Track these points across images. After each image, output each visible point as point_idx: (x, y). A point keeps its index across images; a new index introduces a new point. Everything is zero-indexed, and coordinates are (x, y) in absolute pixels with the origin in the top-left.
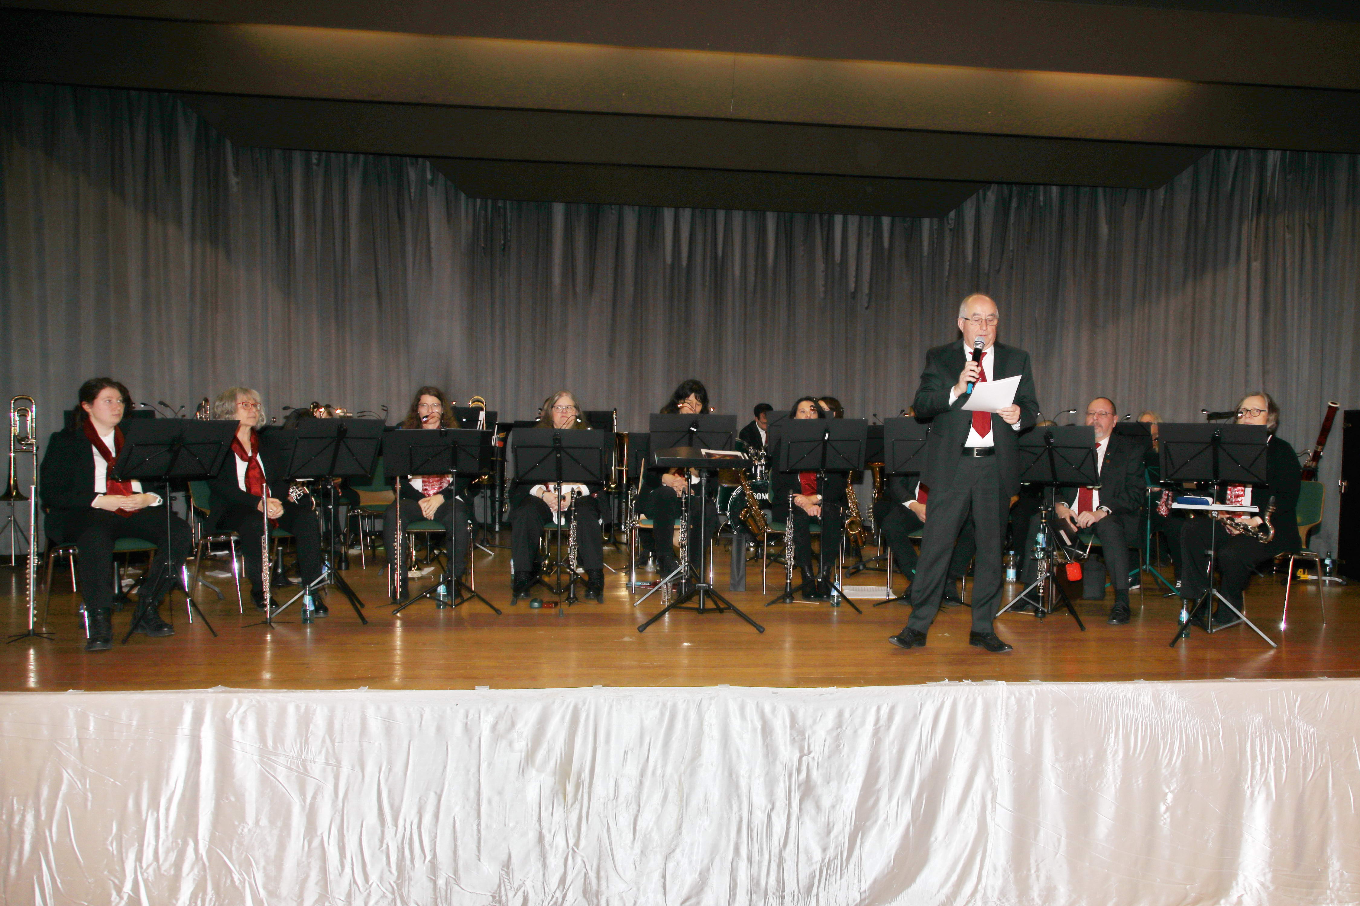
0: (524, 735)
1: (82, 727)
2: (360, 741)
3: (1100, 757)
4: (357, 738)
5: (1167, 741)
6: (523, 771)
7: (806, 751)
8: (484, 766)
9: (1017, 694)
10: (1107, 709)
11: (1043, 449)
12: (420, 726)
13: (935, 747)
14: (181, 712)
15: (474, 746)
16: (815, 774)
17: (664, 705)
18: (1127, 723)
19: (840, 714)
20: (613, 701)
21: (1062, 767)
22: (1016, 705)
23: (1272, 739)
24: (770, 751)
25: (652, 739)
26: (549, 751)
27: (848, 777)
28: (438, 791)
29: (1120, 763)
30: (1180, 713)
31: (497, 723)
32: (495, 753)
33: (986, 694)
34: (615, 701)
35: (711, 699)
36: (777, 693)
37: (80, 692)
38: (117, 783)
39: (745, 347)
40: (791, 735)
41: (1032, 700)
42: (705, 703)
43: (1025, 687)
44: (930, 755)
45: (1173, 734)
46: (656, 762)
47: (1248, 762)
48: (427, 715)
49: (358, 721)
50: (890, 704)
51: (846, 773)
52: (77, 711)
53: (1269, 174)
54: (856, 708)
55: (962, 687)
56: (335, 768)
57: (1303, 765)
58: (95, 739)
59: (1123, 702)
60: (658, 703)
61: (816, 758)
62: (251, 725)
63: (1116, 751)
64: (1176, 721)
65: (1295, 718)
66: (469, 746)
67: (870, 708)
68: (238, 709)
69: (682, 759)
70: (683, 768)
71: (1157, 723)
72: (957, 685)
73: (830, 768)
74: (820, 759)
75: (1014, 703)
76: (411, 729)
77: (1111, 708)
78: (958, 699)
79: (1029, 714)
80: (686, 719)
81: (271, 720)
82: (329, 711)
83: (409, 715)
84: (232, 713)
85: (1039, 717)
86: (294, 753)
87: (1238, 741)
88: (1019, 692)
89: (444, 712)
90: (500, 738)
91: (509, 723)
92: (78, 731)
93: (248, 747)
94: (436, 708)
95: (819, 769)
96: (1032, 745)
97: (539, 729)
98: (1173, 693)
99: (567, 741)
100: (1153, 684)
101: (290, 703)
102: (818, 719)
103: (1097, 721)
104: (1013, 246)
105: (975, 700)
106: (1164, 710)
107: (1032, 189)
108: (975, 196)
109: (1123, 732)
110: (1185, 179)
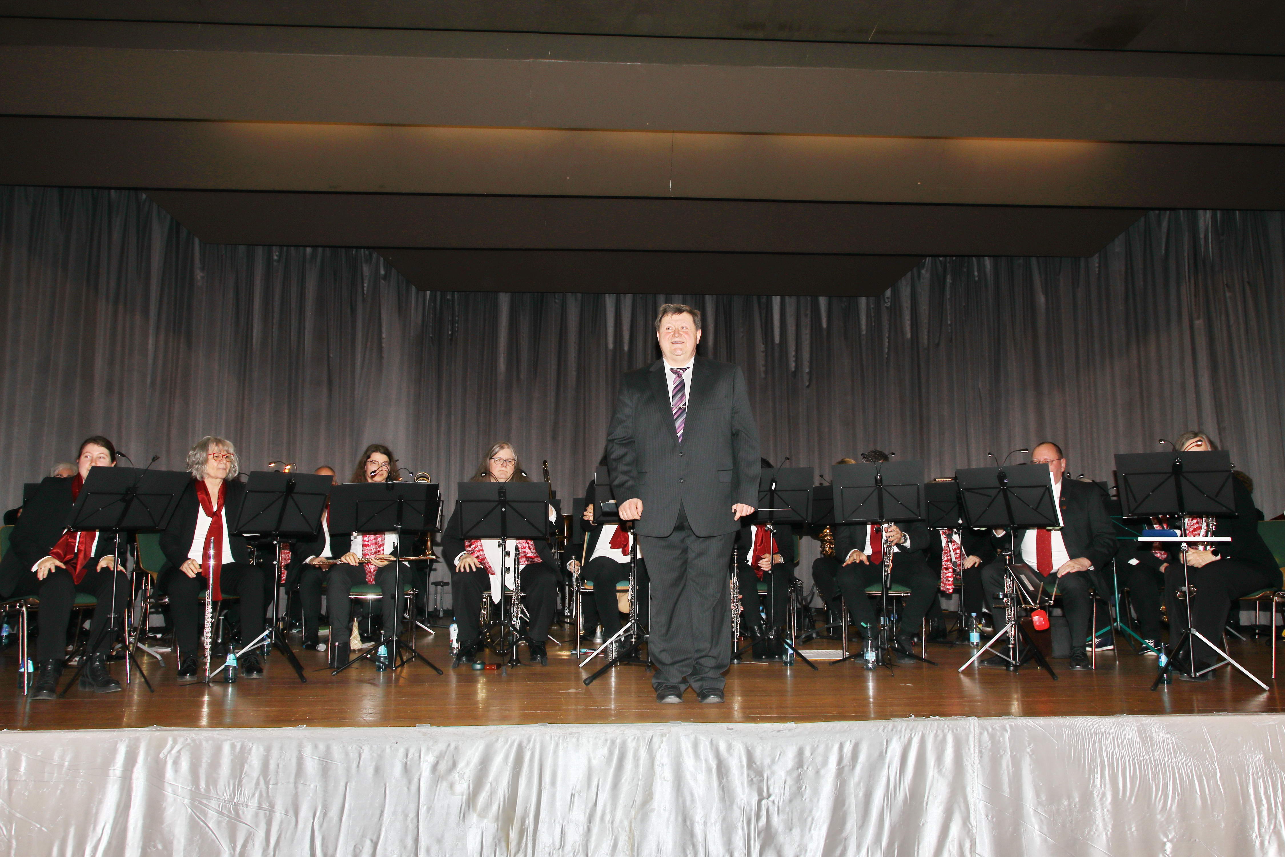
0: (466, 776)
1: (13, 768)
2: (296, 783)
3: (1087, 800)
4: (292, 780)
5: (1159, 782)
6: (464, 816)
7: (765, 794)
8: (423, 810)
9: (990, 730)
10: (1089, 746)
11: (997, 490)
12: (358, 766)
13: (905, 789)
14: (114, 751)
15: (414, 788)
16: (776, 820)
17: (613, 742)
18: (1113, 762)
19: (800, 753)
20: (559, 738)
21: (1045, 811)
22: (990, 742)
23: (1277, 779)
24: (726, 794)
25: (601, 780)
26: (491, 794)
27: (812, 823)
28: (375, 839)
29: (1109, 807)
30: (1170, 751)
31: (438, 763)
32: (435, 796)
33: (957, 730)
34: (561, 738)
35: (662, 735)
36: (732, 729)
37: (14, 731)
38: (43, 829)
40: (748, 775)
41: (1007, 736)
42: (656, 740)
43: (997, 721)
44: (900, 797)
45: (1164, 774)
46: (606, 805)
47: (1253, 807)
48: (366, 755)
49: (294, 761)
50: (853, 741)
51: (810, 819)
52: (9, 751)
54: (817, 746)
55: (930, 722)
56: (268, 814)
58: (25, 781)
59: (1106, 738)
60: (606, 740)
61: (776, 802)
62: (185, 765)
63: (1104, 794)
64: (1167, 759)
66: (408, 788)
67: (833, 745)
68: (172, 748)
69: (632, 803)
70: (633, 813)
71: (1146, 761)
72: (924, 722)
73: (792, 813)
74: (781, 804)
75: (987, 739)
76: (348, 770)
77: (1094, 744)
78: (926, 736)
79: (1005, 751)
80: (636, 758)
81: (205, 760)
82: (264, 750)
83: (347, 754)
84: (166, 753)
85: (1015, 755)
86: (226, 796)
87: (1238, 782)
88: (992, 727)
89: (383, 750)
90: (440, 779)
91: (450, 763)
92: (9, 772)
93: (180, 790)
94: (375, 746)
95: (780, 815)
96: (1010, 787)
97: (481, 770)
98: (1160, 728)
99: (510, 783)
100: (1137, 718)
101: (226, 740)
102: (777, 758)
103: (1079, 760)
104: (951, 320)
105: (945, 737)
106: (1152, 748)
107: (966, 264)
108: (909, 273)
109: (1109, 771)
110: (1117, 246)
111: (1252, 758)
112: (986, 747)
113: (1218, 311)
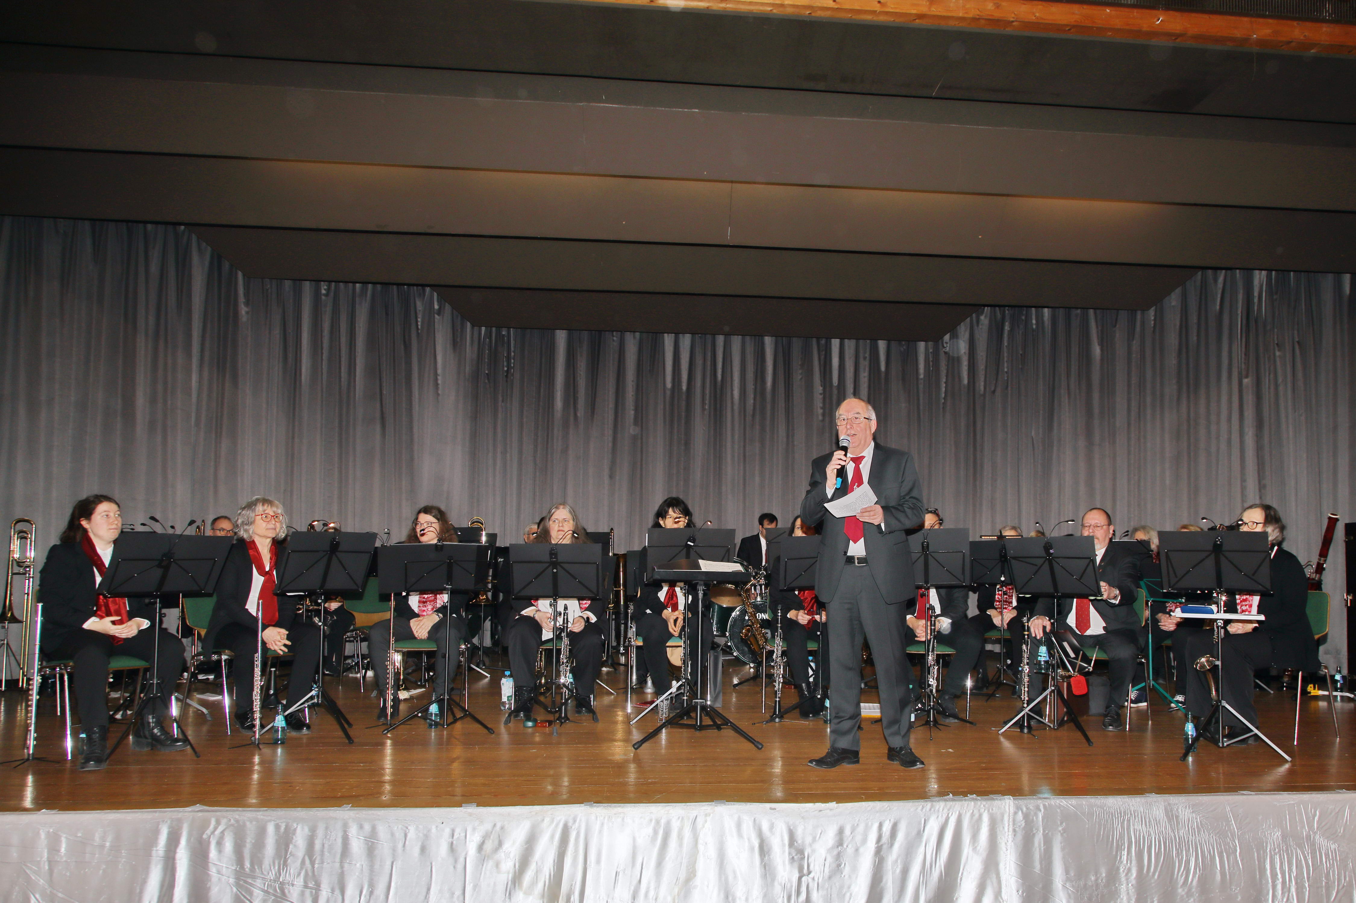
0: (512, 855)
1: (53, 848)
2: (341, 862)
3: (1113, 876)
4: (338, 859)
5: (1182, 858)
6: (510, 892)
7: (805, 871)
8: (469, 887)
9: (1024, 809)
10: (1118, 824)
11: (1044, 559)
12: (404, 845)
13: (940, 866)
14: (157, 832)
15: (460, 866)
16: (815, 895)
17: (658, 822)
18: (1140, 839)
19: (841, 832)
20: (604, 818)
21: (1073, 886)
22: (1024, 820)
23: (1292, 855)
24: (767, 870)
25: (645, 858)
26: (537, 872)
27: (850, 899)
29: (1134, 882)
30: (1194, 829)
31: (484, 841)
32: (481, 873)
33: (992, 809)
34: (606, 818)
35: (706, 815)
36: (775, 809)
37: (53, 812)
39: (745, 468)
40: (790, 853)
41: (1040, 816)
42: (700, 819)
43: (1032, 801)
44: (936, 873)
46: (649, 883)
47: (1268, 881)
48: (412, 834)
49: (339, 841)
50: (892, 821)
51: (848, 895)
52: (49, 831)
53: (1256, 294)
54: (858, 825)
55: (967, 802)
56: (314, 891)
57: (1326, 883)
58: (66, 861)
59: (1135, 816)
60: (651, 820)
61: (816, 879)
62: (229, 845)
63: (1129, 870)
65: (1315, 833)
66: (454, 867)
67: (872, 824)
68: (215, 829)
69: (675, 880)
70: (676, 890)
71: (1171, 839)
72: (962, 800)
73: (831, 889)
74: (820, 880)
75: (1021, 818)
76: (394, 850)
77: (1123, 822)
78: (963, 816)
79: (1037, 829)
80: (680, 837)
81: (249, 841)
82: (309, 831)
83: (393, 835)
84: (209, 833)
85: (1047, 833)
86: (272, 876)
87: (1256, 858)
88: (1026, 806)
89: (429, 831)
90: (486, 858)
91: (496, 842)
92: (49, 853)
93: (224, 869)
94: (421, 827)
95: (820, 891)
96: (1041, 863)
97: (527, 848)
98: (1186, 807)
99: (556, 861)
100: (1165, 798)
101: (270, 821)
102: (818, 837)
103: (1108, 837)
104: (1007, 367)
105: (980, 816)
106: (1177, 826)
107: (1024, 312)
108: (968, 319)
109: (1135, 848)
110: (1174, 300)
111: (1271, 836)
112: (1020, 826)
113: (1267, 369)
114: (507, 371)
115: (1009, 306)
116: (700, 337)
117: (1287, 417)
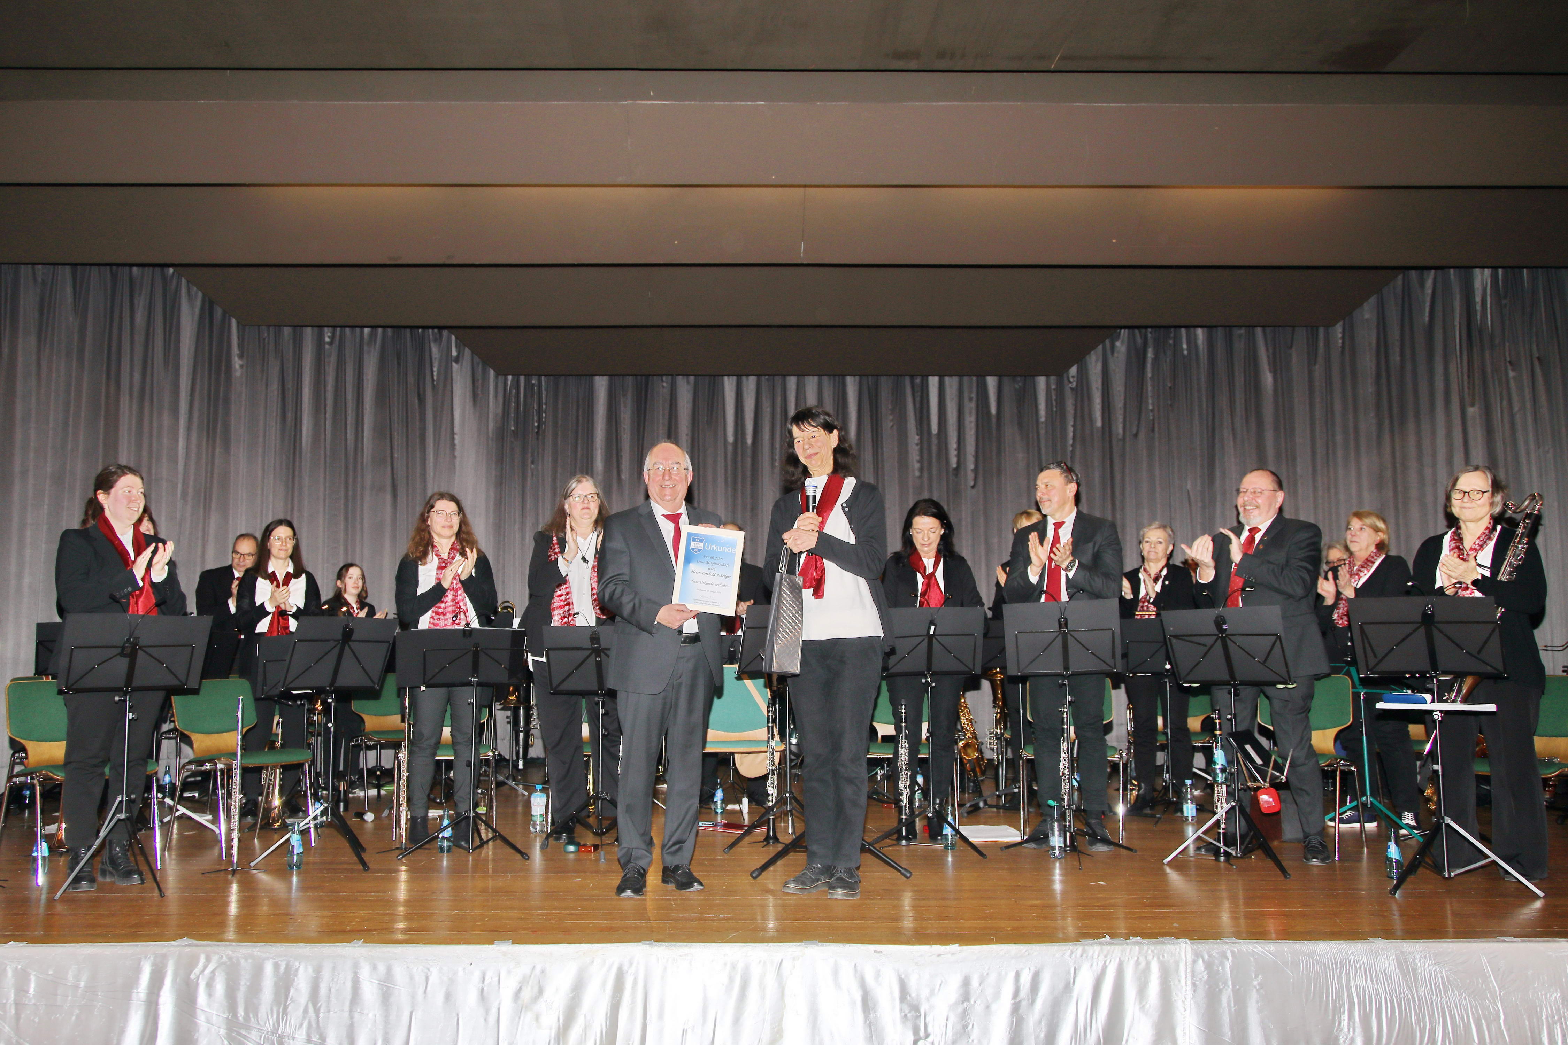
0: (555, 1007)
1: (21, 990)
2: (351, 1011)
4: (347, 1008)
5: (1425, 1026)
7: (922, 1033)
9: (1206, 957)
10: (1334, 979)
11: (1215, 637)
12: (425, 992)
13: (1097, 1029)
14: (138, 970)
15: (492, 1019)
17: (734, 967)
18: (1364, 1000)
19: (966, 983)
20: (668, 961)
22: (1206, 972)
24: (873, 1033)
25: (719, 1015)
26: (586, 1028)
30: (1439, 987)
31: (520, 990)
32: (517, 1028)
33: (1163, 956)
34: (670, 962)
35: (794, 959)
36: (880, 952)
37: (22, 945)
40: (901, 1010)
41: (1228, 965)
42: (787, 964)
43: (1215, 947)
44: (1093, 1037)
45: (1431, 1016)
48: (434, 979)
49: (349, 984)
50: (1033, 969)
52: (16, 968)
53: (1478, 299)
54: (988, 975)
55: (1129, 947)
58: (35, 1004)
59: (1356, 969)
60: (725, 964)
62: (220, 988)
63: (1352, 1040)
66: (485, 1020)
67: (1007, 975)
68: (205, 967)
69: (757, 1042)
71: (1408, 1000)
72: (1123, 944)
75: (1203, 969)
76: (413, 996)
77: (1340, 977)
78: (1125, 964)
79: (1225, 983)
80: (762, 987)
81: (244, 983)
82: (314, 972)
83: (412, 978)
84: (198, 973)
85: (1238, 989)
86: (269, 1027)
87: (1527, 1027)
88: (1208, 953)
89: (455, 974)
90: (524, 1010)
91: (536, 989)
92: (16, 995)
93: (214, 1017)
94: (445, 970)
96: (1232, 1029)
97: (573, 998)
98: (1425, 957)
99: (609, 1016)
100: (1396, 944)
101: (268, 958)
102: (936, 991)
103: (1321, 997)
104: (1153, 404)
105: (1148, 964)
106: (1415, 982)
107: (1172, 335)
108: (1100, 347)
109: (1359, 1011)
110: (1367, 312)
111: (1546, 998)
112: (1201, 980)
113: (1498, 395)
114: (539, 427)
115: (1151, 327)
116: (768, 380)
117: (1528, 454)
